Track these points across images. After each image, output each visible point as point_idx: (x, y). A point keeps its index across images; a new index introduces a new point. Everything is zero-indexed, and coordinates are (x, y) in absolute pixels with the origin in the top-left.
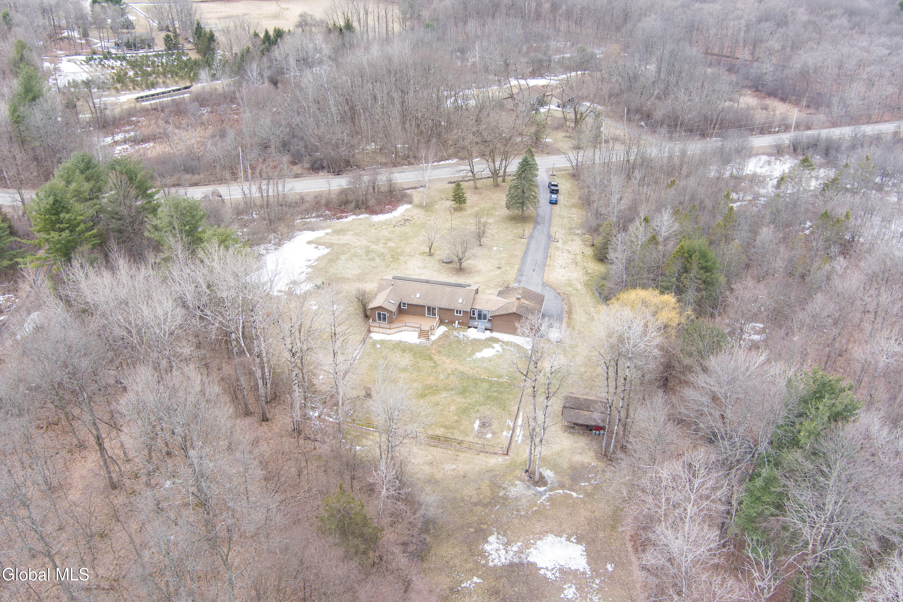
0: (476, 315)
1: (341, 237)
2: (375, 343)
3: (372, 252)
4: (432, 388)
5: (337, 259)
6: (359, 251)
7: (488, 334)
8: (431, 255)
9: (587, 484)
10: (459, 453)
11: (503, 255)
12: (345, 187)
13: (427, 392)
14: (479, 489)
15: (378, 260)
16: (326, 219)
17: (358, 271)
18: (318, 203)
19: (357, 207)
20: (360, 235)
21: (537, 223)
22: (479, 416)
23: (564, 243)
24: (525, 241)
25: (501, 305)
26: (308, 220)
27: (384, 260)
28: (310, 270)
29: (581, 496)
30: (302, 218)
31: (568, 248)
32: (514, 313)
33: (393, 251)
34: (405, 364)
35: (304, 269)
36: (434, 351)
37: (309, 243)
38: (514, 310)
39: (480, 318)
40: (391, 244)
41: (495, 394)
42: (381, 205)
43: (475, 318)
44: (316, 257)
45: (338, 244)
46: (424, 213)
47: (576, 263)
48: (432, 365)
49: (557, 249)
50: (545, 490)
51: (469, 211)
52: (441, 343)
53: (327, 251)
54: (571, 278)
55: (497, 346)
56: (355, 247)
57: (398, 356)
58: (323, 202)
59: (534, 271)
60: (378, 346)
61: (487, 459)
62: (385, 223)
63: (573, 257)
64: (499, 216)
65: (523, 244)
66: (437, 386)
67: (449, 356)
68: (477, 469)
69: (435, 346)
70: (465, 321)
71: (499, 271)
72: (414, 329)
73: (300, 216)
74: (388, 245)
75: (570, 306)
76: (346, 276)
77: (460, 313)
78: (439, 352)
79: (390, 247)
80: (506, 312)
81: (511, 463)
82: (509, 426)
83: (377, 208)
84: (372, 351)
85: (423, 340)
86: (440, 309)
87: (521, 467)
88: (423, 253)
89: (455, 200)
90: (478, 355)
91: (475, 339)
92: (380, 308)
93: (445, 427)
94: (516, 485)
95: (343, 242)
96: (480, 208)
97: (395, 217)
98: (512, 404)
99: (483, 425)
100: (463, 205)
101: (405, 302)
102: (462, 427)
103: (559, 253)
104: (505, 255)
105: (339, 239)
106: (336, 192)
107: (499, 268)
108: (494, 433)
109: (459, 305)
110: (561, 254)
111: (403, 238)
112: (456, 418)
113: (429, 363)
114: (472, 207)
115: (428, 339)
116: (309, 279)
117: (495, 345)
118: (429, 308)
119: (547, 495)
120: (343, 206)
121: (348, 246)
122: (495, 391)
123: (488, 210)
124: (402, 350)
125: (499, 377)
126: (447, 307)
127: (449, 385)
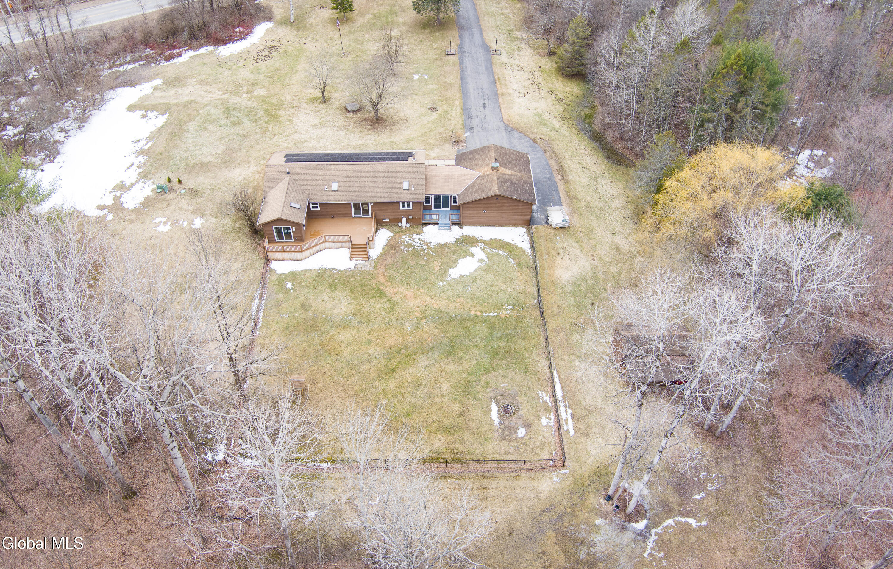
0: (432, 203)
1: (180, 91)
2: (282, 280)
3: (234, 109)
4: (399, 352)
5: (182, 130)
6: (213, 111)
7: (457, 232)
8: (325, 101)
9: (702, 494)
10: (486, 483)
11: (431, 87)
12: (167, 7)
13: (394, 362)
14: (543, 553)
15: (246, 123)
16: (148, 64)
17: (220, 149)
18: (130, 39)
19: (193, 36)
20: (207, 83)
21: (461, 28)
22: (492, 395)
23: (510, 54)
24: (454, 59)
25: (469, 183)
26: (121, 69)
27: (256, 121)
28: (142, 159)
29: (704, 523)
30: (111, 67)
31: (518, 63)
32: (498, 196)
33: (265, 102)
34: (341, 312)
35: (132, 159)
36: (382, 279)
37: (131, 108)
38: (495, 190)
39: (437, 206)
40: (259, 92)
41: (503, 344)
42: (229, 30)
43: (430, 208)
44: (147, 135)
45: (177, 105)
46: (295, 33)
47: (538, 85)
48: (387, 305)
49: (504, 65)
50: (647, 527)
51: (360, 21)
52: (389, 261)
53: (162, 120)
54: (539, 111)
55: (476, 250)
56: (206, 105)
57: (326, 298)
58: (139, 36)
59: (485, 107)
60: (289, 285)
61: (535, 484)
62: (241, 57)
63: (530, 75)
64: (404, 24)
65: (454, 64)
66: (406, 347)
67: (408, 283)
68: (526, 510)
69: (381, 270)
70: (418, 216)
71: (434, 115)
72: (340, 244)
73: (107, 65)
74: (256, 93)
75: (559, 161)
76: (204, 160)
77: (409, 205)
78: (391, 279)
79: (259, 97)
80: (484, 196)
81: (576, 482)
82: (545, 403)
83: (224, 35)
84: (281, 296)
85: (359, 261)
86: (376, 204)
87: (593, 486)
88: (312, 100)
89: (336, 8)
90: (454, 273)
91: (440, 245)
92: (279, 221)
93: (445, 430)
94: (598, 527)
95: (184, 99)
96: (374, 15)
97: (253, 45)
98: (535, 356)
99: (505, 412)
100: (349, 15)
101: (316, 201)
102: (473, 425)
103: (507, 72)
104: (435, 87)
105: (177, 95)
106: (156, 17)
107: (433, 109)
108: (527, 425)
109: (405, 194)
110: (512, 74)
111: (275, 79)
112: (457, 407)
113: (381, 304)
114: (362, 14)
115: (367, 257)
116: (144, 176)
117: (473, 249)
118: (357, 206)
119: (654, 538)
120: (171, 37)
121: (193, 105)
122: (500, 338)
123: (387, 17)
124: (331, 286)
125: (498, 308)
126: (386, 200)
127: (425, 340)
